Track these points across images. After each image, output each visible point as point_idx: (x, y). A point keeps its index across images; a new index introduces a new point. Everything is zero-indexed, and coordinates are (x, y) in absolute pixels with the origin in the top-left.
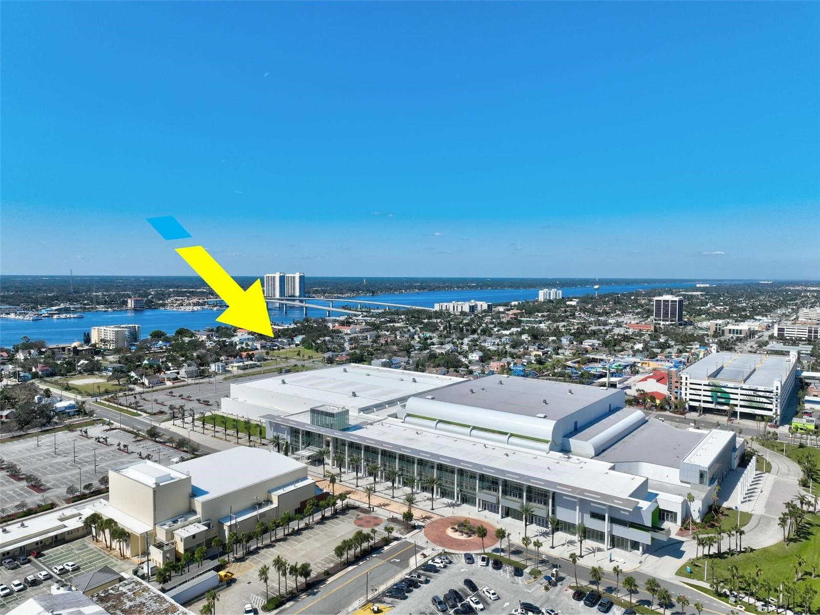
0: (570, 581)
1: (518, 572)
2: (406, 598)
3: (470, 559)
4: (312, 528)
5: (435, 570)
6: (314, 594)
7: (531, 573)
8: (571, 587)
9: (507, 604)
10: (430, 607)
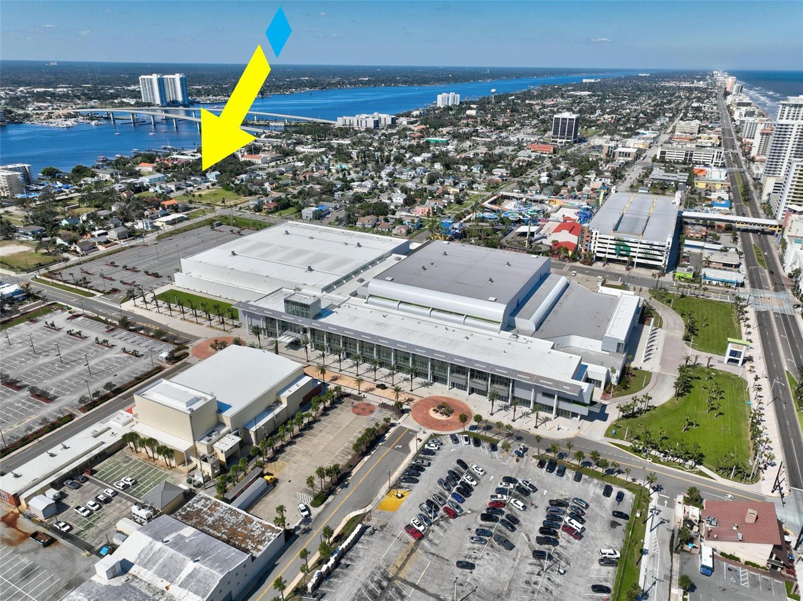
0: (533, 451)
1: (494, 448)
2: (417, 481)
3: (455, 439)
4: (319, 421)
5: (432, 453)
6: (346, 486)
7: (503, 447)
8: (534, 457)
9: (492, 477)
10: (438, 488)
